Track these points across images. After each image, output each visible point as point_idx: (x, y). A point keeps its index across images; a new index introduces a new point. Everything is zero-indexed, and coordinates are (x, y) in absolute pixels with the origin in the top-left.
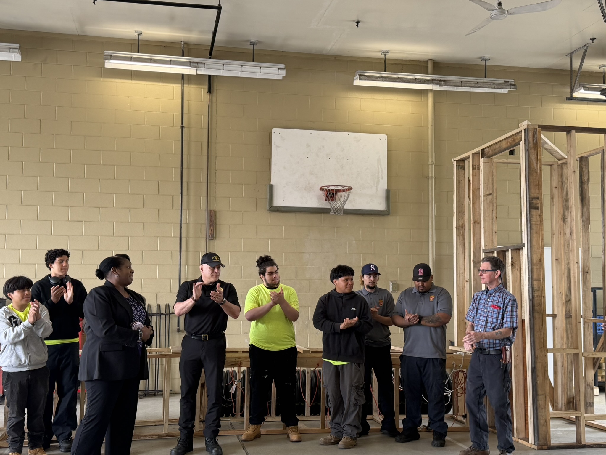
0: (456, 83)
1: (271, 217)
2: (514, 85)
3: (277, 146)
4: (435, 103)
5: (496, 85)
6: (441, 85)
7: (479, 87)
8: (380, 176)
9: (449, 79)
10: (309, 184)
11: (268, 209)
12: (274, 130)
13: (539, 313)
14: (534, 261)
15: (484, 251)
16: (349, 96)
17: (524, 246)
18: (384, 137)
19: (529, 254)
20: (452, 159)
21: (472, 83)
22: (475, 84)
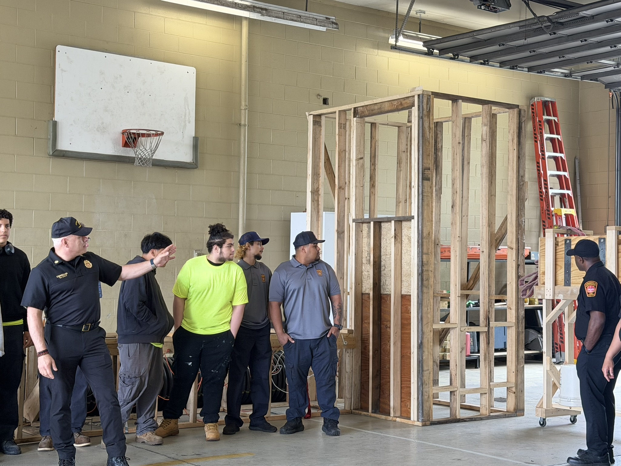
0: (278, 13)
1: (52, 164)
2: (336, 24)
3: (62, 70)
4: (250, 33)
5: (319, 21)
6: (263, 15)
7: (301, 22)
8: (187, 120)
9: (270, 8)
10: (103, 123)
11: (51, 153)
12: (59, 48)
13: (426, 287)
14: (425, 235)
15: (354, 221)
16: (151, 13)
17: (413, 219)
18: (192, 70)
19: (420, 227)
20: (307, 113)
21: (294, 15)
22: (298, 17)
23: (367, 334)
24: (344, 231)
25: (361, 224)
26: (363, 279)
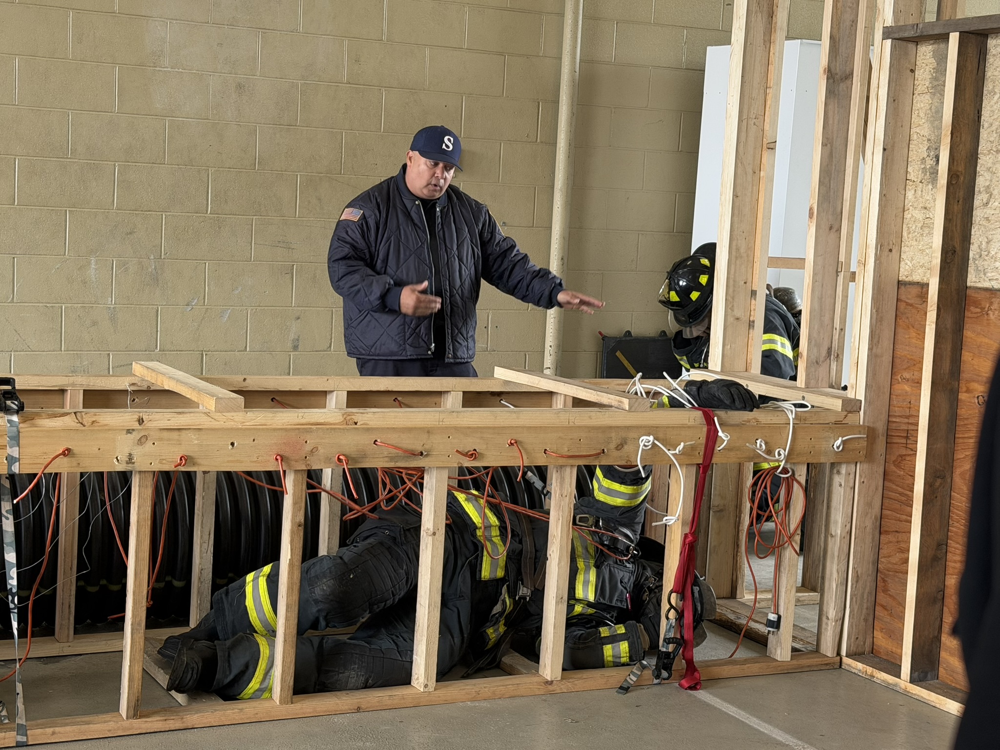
15: (888, 33)
23: (908, 417)
24: (852, 74)
25: (911, 46)
26: (905, 234)
